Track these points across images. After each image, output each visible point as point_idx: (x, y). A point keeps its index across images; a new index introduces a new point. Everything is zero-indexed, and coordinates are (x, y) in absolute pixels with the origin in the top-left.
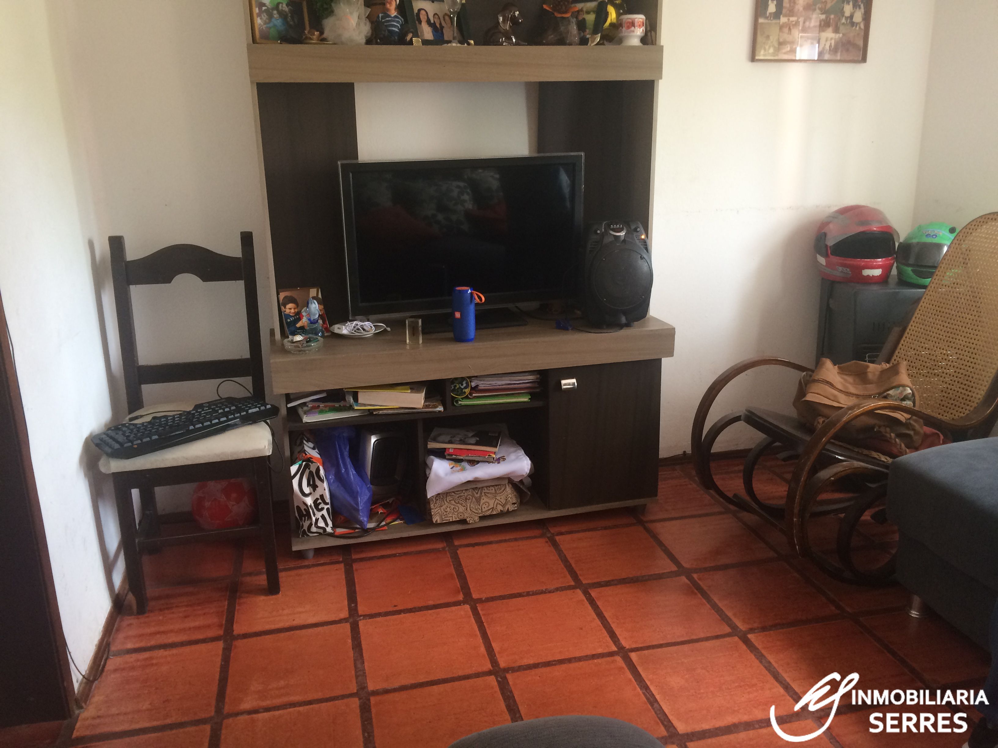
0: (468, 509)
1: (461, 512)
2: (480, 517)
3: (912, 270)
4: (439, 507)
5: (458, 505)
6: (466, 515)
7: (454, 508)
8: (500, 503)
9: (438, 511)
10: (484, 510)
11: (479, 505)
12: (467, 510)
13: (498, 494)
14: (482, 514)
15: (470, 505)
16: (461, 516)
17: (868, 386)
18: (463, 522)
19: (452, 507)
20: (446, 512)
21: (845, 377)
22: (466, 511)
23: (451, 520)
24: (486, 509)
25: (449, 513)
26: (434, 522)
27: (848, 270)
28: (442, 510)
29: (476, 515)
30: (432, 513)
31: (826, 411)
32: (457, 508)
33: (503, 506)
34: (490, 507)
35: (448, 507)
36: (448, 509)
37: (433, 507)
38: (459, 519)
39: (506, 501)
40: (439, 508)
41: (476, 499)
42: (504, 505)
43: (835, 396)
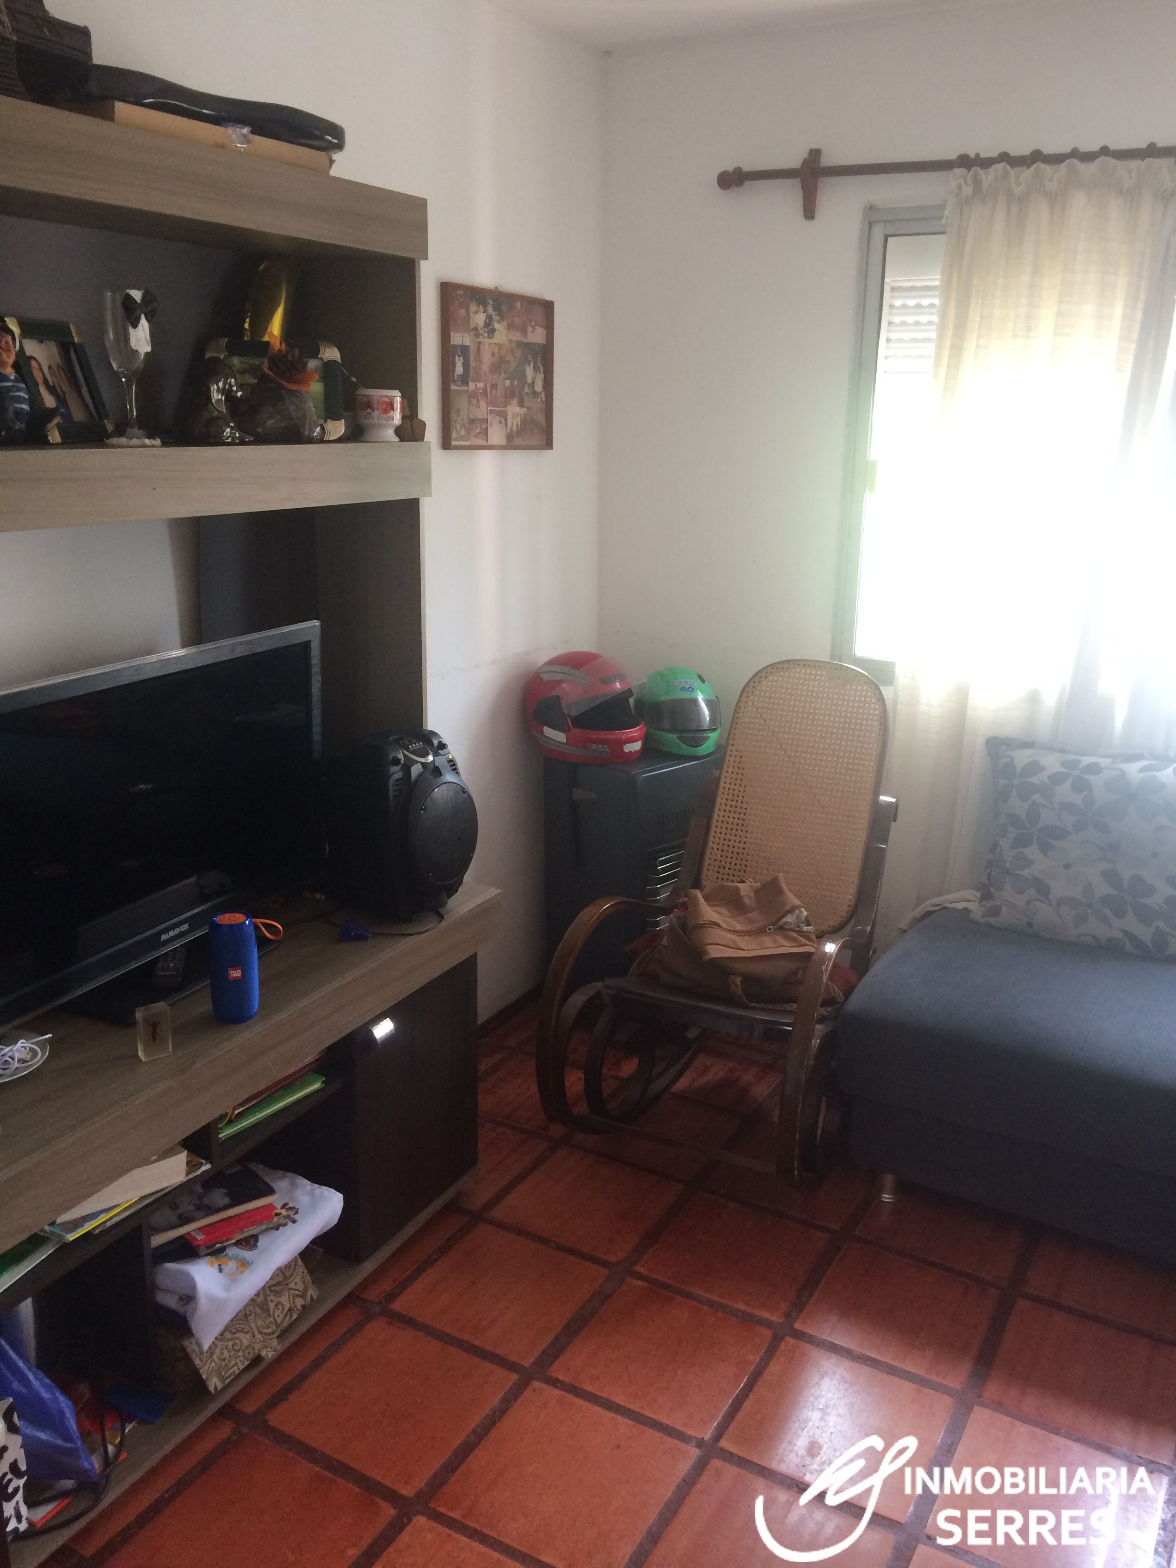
0: (256, 1333)
1: (247, 1347)
2: (279, 1337)
3: (677, 737)
4: (209, 1358)
5: (237, 1335)
6: (257, 1347)
7: (233, 1345)
8: (297, 1292)
9: (211, 1366)
10: (279, 1320)
11: (270, 1316)
12: (254, 1336)
13: (289, 1279)
14: (279, 1330)
15: (256, 1324)
16: (249, 1353)
17: (750, 915)
18: (257, 1360)
19: (230, 1344)
20: (224, 1360)
21: (717, 909)
22: (253, 1341)
23: (237, 1372)
24: (282, 1316)
25: (229, 1361)
26: (213, 1392)
27: (606, 747)
28: (217, 1360)
29: (272, 1336)
30: (204, 1377)
31: (740, 967)
32: (237, 1341)
33: (303, 1296)
34: (285, 1311)
35: (223, 1349)
36: (226, 1354)
37: (200, 1364)
38: (248, 1362)
39: (304, 1284)
40: (210, 1360)
41: (261, 1307)
42: (303, 1293)
43: (733, 941)
